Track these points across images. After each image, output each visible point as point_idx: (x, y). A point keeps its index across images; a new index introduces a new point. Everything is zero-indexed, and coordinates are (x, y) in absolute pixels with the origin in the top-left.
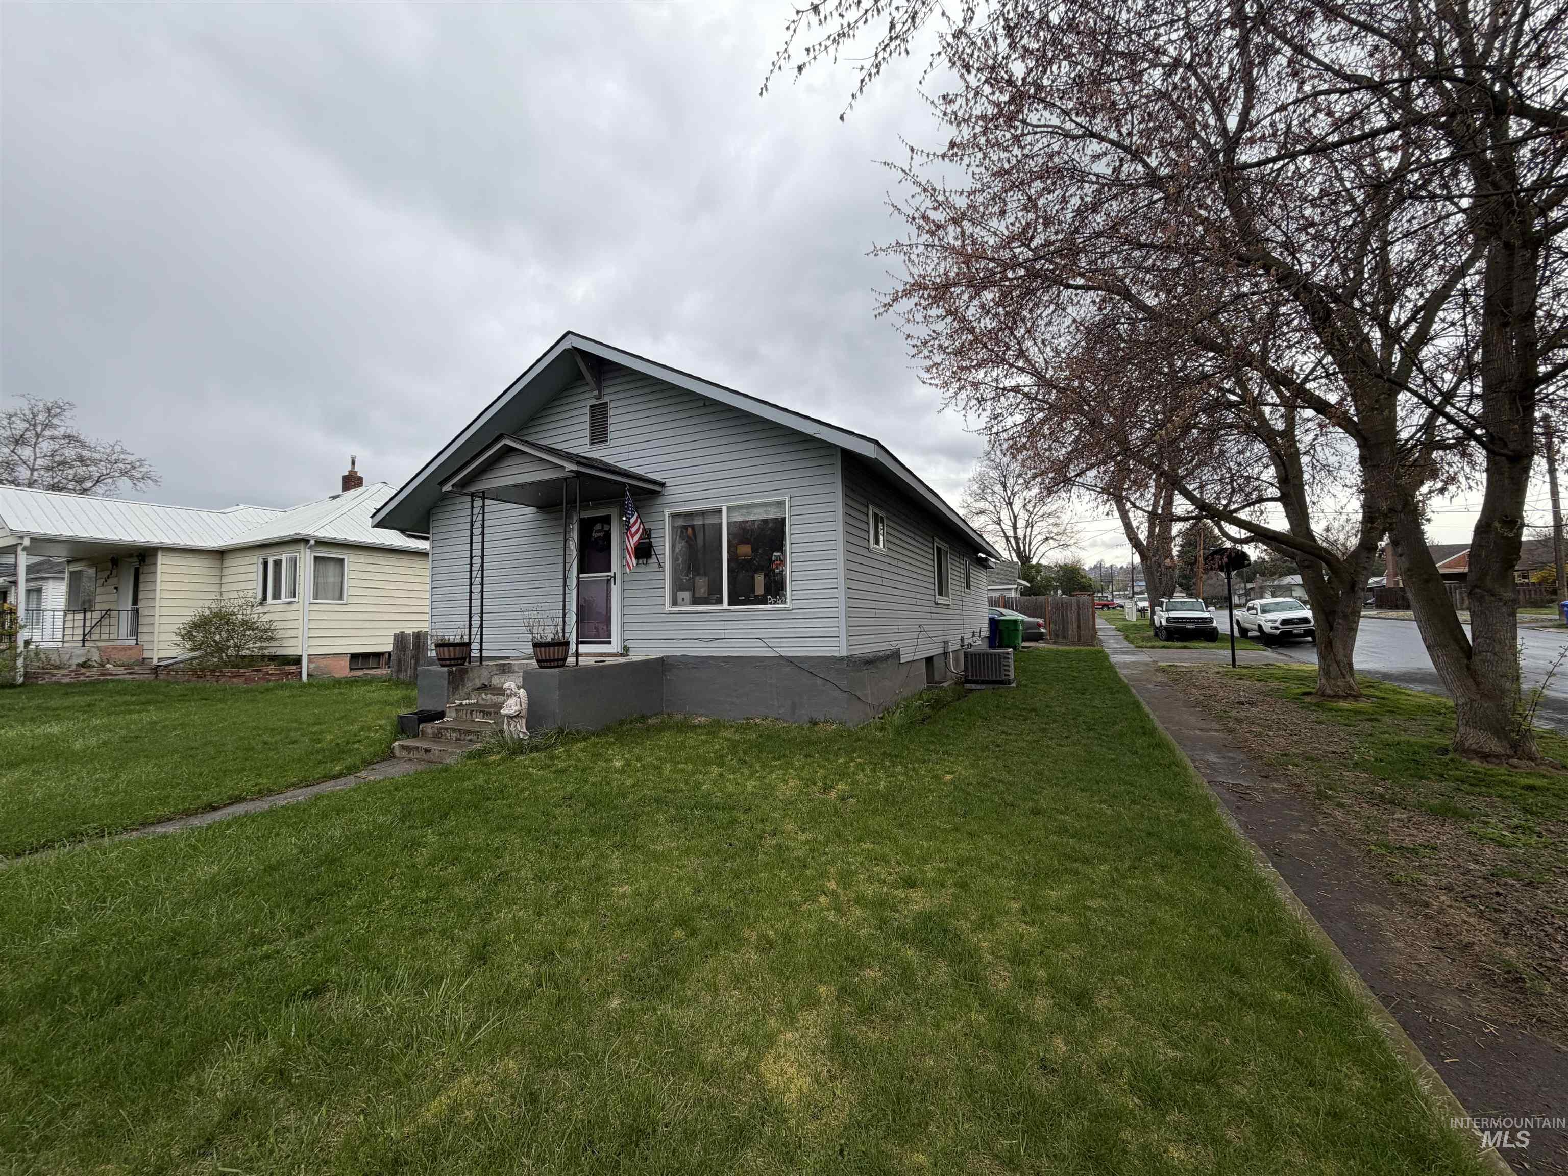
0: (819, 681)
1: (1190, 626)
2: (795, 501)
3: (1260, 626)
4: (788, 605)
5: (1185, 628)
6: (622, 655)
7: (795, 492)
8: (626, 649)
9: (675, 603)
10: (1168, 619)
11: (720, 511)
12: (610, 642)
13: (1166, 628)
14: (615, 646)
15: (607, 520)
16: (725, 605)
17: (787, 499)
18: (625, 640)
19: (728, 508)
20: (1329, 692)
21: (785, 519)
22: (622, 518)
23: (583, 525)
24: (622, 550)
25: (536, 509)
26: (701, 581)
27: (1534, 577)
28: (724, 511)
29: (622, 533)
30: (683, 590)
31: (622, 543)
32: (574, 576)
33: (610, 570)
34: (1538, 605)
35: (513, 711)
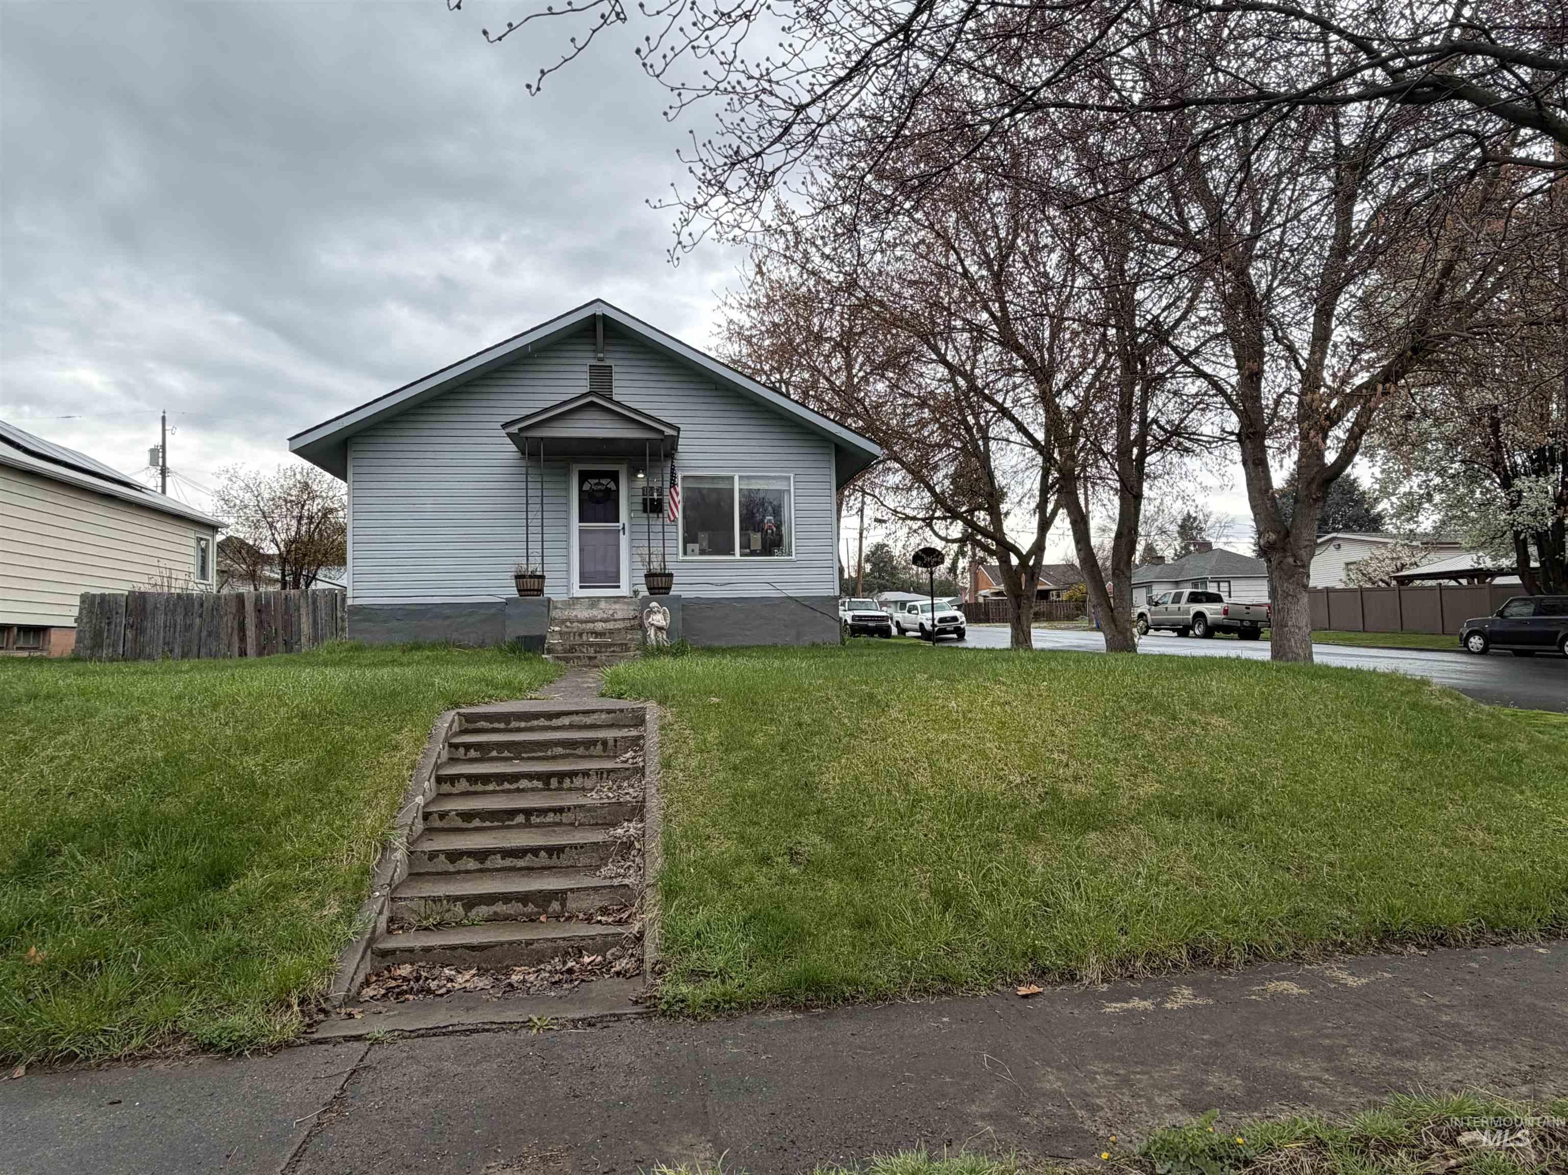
0: (818, 614)
1: (871, 624)
2: (799, 478)
3: (921, 625)
4: (793, 557)
5: (867, 626)
6: (632, 598)
7: (799, 471)
8: (636, 593)
9: (685, 553)
10: (854, 618)
11: (732, 478)
12: (618, 587)
13: (851, 626)
14: (623, 588)
15: (614, 476)
16: (738, 556)
17: (792, 476)
18: (634, 585)
19: (740, 477)
21: (789, 491)
22: (632, 475)
23: (584, 477)
24: (631, 503)
25: (519, 455)
26: (702, 536)
27: (1064, 596)
28: (736, 479)
29: (630, 488)
30: (694, 541)
31: (630, 496)
32: (575, 524)
33: (618, 521)
34: (1070, 618)
35: (663, 623)
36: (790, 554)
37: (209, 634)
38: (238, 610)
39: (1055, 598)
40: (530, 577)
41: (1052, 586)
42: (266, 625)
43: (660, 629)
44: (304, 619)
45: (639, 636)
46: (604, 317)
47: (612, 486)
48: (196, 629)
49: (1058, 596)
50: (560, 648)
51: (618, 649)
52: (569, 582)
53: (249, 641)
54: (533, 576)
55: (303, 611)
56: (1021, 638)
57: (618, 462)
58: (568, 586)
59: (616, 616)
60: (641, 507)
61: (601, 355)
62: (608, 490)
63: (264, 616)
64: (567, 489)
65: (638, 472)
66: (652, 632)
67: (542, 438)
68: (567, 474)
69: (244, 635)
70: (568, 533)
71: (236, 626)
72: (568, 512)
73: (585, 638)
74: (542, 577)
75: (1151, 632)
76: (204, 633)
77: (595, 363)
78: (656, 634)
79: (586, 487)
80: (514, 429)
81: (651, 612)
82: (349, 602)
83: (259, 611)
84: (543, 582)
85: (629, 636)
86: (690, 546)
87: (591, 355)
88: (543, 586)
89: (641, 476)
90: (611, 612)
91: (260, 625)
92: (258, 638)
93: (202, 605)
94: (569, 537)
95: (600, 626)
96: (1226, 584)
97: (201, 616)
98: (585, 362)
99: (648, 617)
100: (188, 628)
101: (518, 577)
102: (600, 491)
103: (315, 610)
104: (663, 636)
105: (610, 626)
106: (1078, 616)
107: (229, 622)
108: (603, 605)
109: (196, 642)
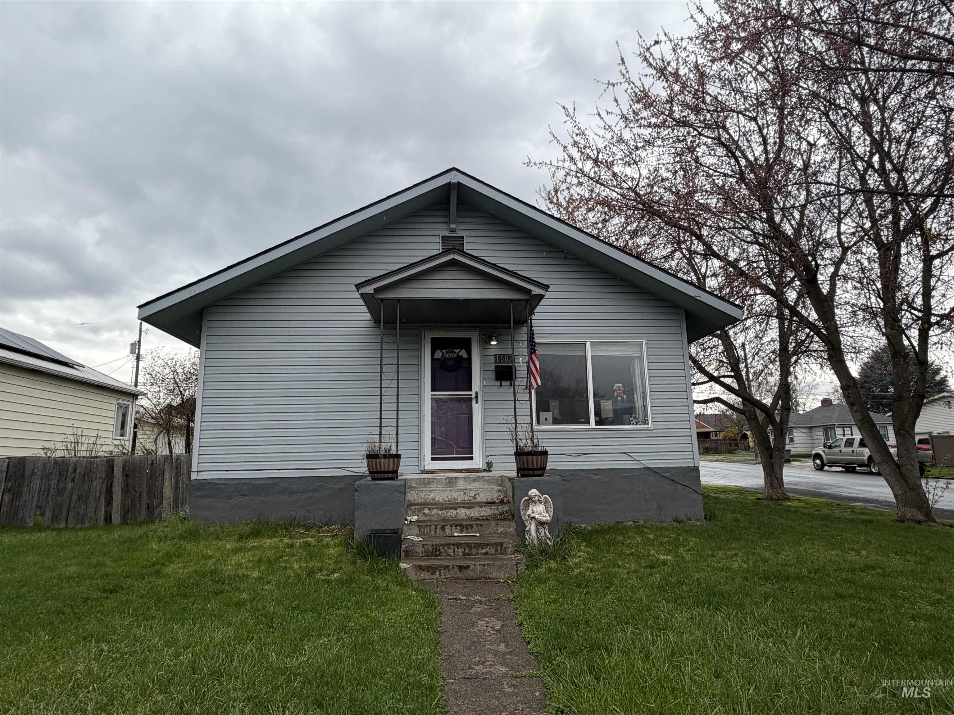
0: (680, 487)
2: (651, 345)
4: (650, 426)
6: (485, 470)
7: (652, 337)
8: (489, 464)
9: (538, 422)
11: (585, 345)
12: (471, 458)
14: (478, 462)
15: (466, 344)
16: (593, 425)
17: (644, 342)
18: (487, 456)
19: (593, 344)
20: (775, 497)
21: (641, 358)
22: (485, 341)
23: (436, 345)
24: (483, 371)
25: (372, 323)
26: (554, 404)
27: (721, 436)
28: (588, 345)
29: (483, 356)
30: (547, 410)
31: (483, 364)
32: (427, 394)
33: (471, 390)
34: (730, 452)
35: (546, 517)
36: (646, 422)
37: (80, 498)
38: (107, 475)
39: (714, 438)
40: (385, 456)
41: (712, 430)
42: (131, 490)
43: (541, 524)
44: (167, 483)
45: (512, 528)
46: (459, 185)
47: (463, 354)
48: (67, 493)
49: (716, 436)
50: (420, 550)
51: (492, 550)
52: (420, 454)
53: (114, 504)
54: (388, 456)
55: (167, 475)
56: (776, 485)
57: (469, 329)
58: (419, 458)
59: (478, 499)
60: (493, 375)
61: (453, 226)
62: (460, 358)
63: (130, 480)
64: (419, 357)
65: (491, 340)
66: (532, 527)
67: (398, 300)
68: (419, 343)
69: (111, 498)
70: (420, 403)
71: (104, 490)
72: (419, 380)
73: (448, 531)
74: (398, 456)
75: (826, 468)
76: (75, 497)
77: (447, 233)
78: (537, 530)
79: (438, 354)
80: (369, 289)
81: (531, 501)
82: (194, 477)
83: (127, 475)
84: (399, 462)
85: (501, 529)
86: (543, 415)
87: (444, 226)
88: (398, 466)
89: (494, 343)
90: (472, 494)
91: (126, 490)
92: (123, 502)
93: (75, 470)
94: (420, 406)
95: (463, 513)
96: (849, 429)
97: (73, 480)
98: (437, 233)
99: (527, 507)
100: (60, 492)
101: (371, 457)
102: (450, 359)
103: (177, 475)
104: (545, 532)
105: (475, 513)
106: (736, 450)
107: (98, 485)
108: (461, 484)
109: (66, 506)
